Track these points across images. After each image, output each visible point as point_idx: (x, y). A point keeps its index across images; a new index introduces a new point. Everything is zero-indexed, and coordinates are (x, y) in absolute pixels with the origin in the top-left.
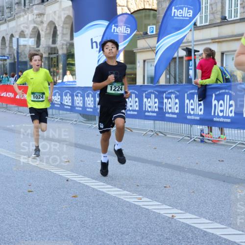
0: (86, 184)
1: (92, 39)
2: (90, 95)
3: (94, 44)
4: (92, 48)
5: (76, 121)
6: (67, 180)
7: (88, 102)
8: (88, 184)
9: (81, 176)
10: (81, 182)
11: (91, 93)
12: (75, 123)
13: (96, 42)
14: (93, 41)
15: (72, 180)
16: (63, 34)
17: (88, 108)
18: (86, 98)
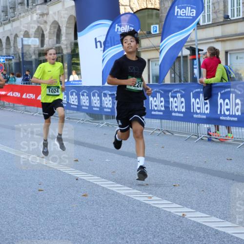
0: (95, 183)
1: (96, 39)
2: (96, 94)
3: (98, 44)
4: (97, 47)
5: (83, 120)
6: (77, 179)
7: (94, 102)
8: (98, 183)
9: (90, 175)
10: (91, 180)
11: (97, 93)
12: (82, 122)
13: (100, 42)
14: (97, 41)
15: (81, 179)
16: (67, 34)
17: (95, 107)
18: (92, 98)
